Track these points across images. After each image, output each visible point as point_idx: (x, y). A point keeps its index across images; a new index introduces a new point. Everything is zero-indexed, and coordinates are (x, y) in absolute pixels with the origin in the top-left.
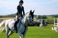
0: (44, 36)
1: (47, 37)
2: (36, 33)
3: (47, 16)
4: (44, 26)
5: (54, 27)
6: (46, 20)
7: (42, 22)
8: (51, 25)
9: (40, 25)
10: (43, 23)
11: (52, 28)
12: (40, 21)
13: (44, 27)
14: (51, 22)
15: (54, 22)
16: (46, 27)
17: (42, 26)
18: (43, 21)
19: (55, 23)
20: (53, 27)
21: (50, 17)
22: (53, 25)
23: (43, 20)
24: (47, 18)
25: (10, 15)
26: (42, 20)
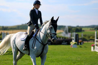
0: (79, 61)
1: (83, 64)
2: (65, 57)
3: (83, 27)
4: (78, 44)
5: (96, 47)
6: (81, 35)
7: (74, 38)
8: (89, 42)
9: (71, 43)
10: (77, 40)
11: (92, 48)
12: (71, 36)
13: (78, 46)
14: (89, 37)
15: (94, 37)
16: (81, 47)
17: (75, 44)
18: (77, 36)
19: (96, 40)
20: (94, 47)
21: (89, 29)
22: (93, 42)
23: (77, 33)
24: (84, 31)
25: (21, 26)
26: (74, 34)
